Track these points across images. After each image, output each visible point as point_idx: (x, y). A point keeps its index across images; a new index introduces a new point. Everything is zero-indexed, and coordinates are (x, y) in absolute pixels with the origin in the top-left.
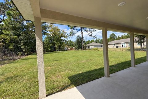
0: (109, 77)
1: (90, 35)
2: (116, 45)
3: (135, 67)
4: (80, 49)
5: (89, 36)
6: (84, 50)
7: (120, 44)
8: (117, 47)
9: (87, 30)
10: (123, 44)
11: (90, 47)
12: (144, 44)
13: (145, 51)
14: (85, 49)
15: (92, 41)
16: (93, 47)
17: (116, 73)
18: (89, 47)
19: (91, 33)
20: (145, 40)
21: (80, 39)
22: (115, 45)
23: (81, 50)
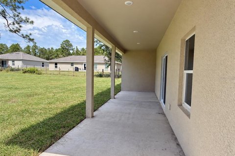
0: (93, 117)
1: (11, 27)
2: (75, 66)
3: (114, 98)
5: (11, 31)
8: (77, 69)
9: (4, 12)
11: (10, 63)
15: (16, 48)
16: (18, 64)
18: (4, 62)
19: (16, 25)
22: (72, 64)
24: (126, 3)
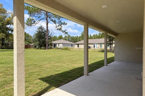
3: (107, 66)
4: (42, 48)
5: (58, 29)
6: (48, 49)
7: (92, 44)
9: (55, 21)
10: (95, 45)
11: (57, 45)
12: (112, 46)
13: (113, 52)
14: (51, 48)
15: (61, 38)
16: (61, 45)
17: (94, 72)
18: (55, 45)
19: (60, 27)
20: (114, 42)
21: (44, 32)
23: (45, 49)
24: (103, 7)
